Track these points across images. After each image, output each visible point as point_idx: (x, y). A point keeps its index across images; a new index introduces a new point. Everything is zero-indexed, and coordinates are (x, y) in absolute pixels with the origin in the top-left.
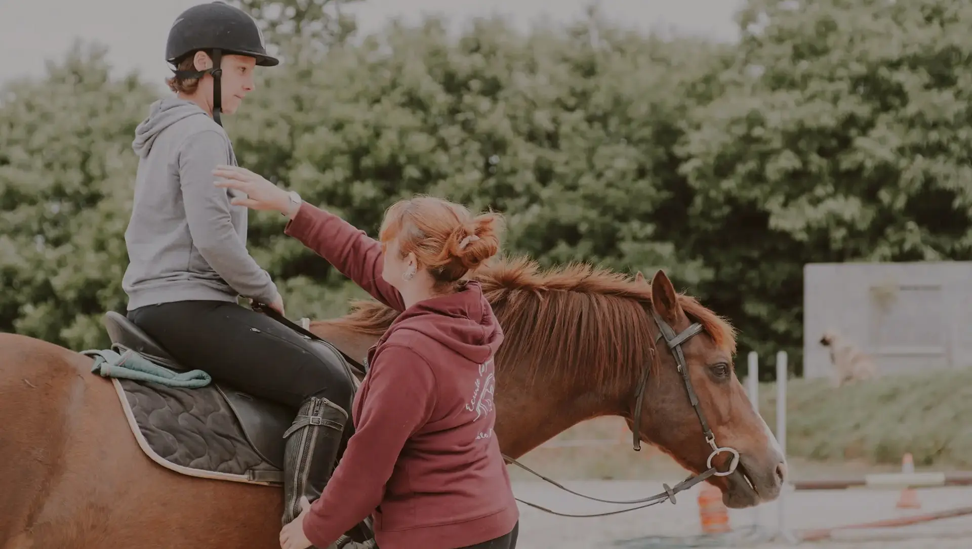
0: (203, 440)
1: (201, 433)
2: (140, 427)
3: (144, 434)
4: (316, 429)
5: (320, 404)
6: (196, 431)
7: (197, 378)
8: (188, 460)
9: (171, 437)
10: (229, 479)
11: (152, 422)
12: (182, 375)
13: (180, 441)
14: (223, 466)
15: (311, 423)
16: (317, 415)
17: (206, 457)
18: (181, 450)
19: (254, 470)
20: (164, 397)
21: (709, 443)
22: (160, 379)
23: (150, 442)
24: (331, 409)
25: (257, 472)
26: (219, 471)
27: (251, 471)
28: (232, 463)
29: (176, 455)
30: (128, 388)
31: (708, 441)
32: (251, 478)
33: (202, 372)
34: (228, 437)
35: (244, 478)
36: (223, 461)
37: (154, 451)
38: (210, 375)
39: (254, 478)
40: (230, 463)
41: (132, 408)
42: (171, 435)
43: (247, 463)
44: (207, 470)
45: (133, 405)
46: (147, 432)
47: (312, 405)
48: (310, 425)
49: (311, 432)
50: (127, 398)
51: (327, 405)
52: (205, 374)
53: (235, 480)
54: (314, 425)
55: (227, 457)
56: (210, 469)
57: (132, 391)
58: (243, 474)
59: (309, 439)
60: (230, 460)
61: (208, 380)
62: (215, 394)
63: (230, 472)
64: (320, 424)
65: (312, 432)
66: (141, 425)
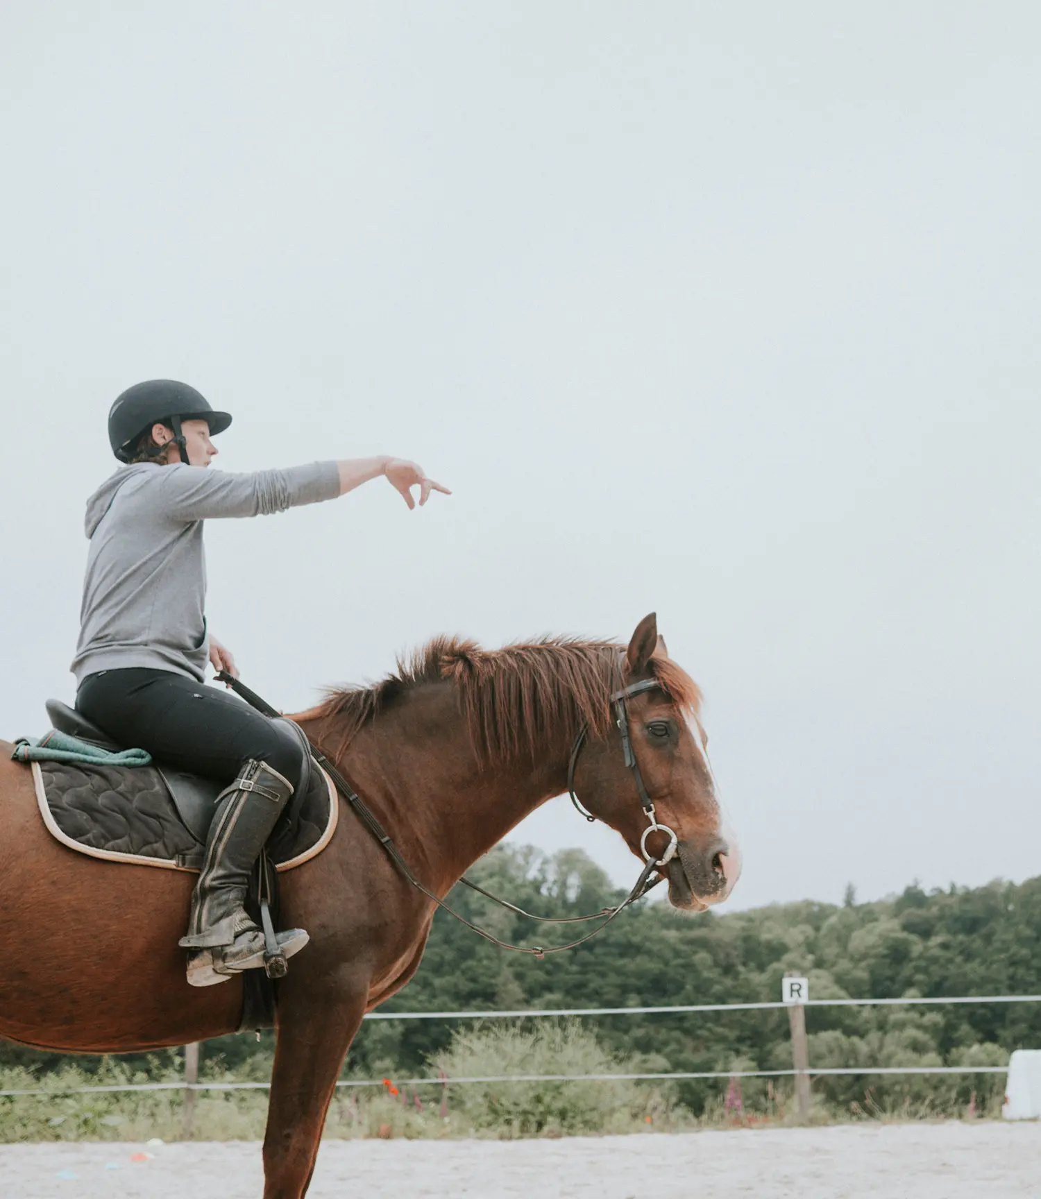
0: (124, 820)
1: (123, 813)
2: (50, 806)
3: (53, 813)
4: (245, 795)
5: (256, 768)
6: (117, 809)
7: (135, 756)
8: (103, 841)
9: (85, 816)
10: (151, 864)
11: (66, 799)
12: (116, 755)
13: (95, 820)
14: (144, 849)
15: (241, 787)
16: (250, 779)
17: (126, 838)
18: (96, 830)
19: (184, 855)
20: (87, 774)
21: (647, 816)
22: (89, 758)
23: (59, 822)
24: (269, 775)
25: (188, 857)
26: (141, 855)
27: (180, 856)
28: (158, 846)
29: (90, 836)
30: (46, 768)
31: (646, 813)
32: (180, 865)
33: (140, 750)
34: (157, 817)
35: (171, 863)
36: (147, 843)
37: (62, 831)
38: (150, 753)
39: (184, 864)
40: (156, 846)
41: (45, 787)
42: (85, 814)
43: (176, 847)
44: (126, 853)
45: (47, 785)
46: (58, 810)
47: (249, 768)
48: (240, 790)
49: (239, 798)
50: (43, 778)
51: (264, 770)
52: (144, 752)
53: (160, 865)
54: (244, 790)
55: (151, 838)
56: (130, 852)
57: (50, 771)
58: (171, 859)
59: (235, 805)
60: (156, 842)
61: (148, 758)
62: (153, 773)
63: (156, 856)
64: (250, 790)
65: (241, 796)
66: (51, 803)
